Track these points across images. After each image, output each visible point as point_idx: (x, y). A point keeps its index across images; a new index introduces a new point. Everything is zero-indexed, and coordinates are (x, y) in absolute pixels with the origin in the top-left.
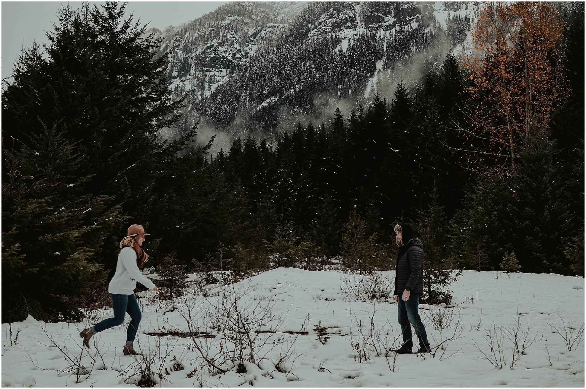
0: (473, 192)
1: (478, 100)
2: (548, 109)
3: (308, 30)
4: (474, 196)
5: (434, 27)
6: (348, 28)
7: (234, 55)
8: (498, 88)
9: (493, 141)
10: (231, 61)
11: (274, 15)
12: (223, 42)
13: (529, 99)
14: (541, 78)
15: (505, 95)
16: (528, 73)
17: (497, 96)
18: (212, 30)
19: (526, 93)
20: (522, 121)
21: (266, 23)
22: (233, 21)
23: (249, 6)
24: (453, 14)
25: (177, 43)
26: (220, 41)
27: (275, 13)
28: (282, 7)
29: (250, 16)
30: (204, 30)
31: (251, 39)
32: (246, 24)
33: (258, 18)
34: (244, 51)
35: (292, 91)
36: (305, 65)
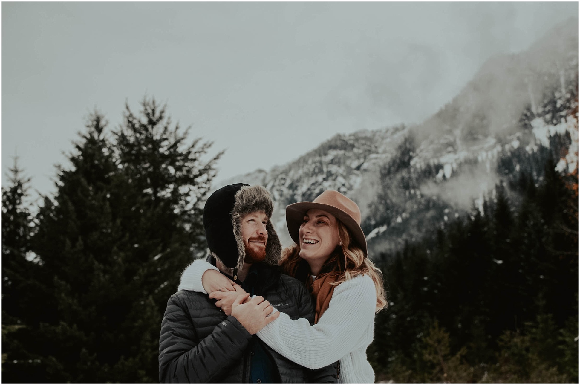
3: (411, 158)
5: (536, 145)
6: (450, 152)
11: (376, 147)
12: (328, 177)
18: (316, 167)
21: (369, 155)
22: (336, 157)
23: (350, 140)
24: (553, 130)
25: (283, 182)
26: (324, 176)
27: (377, 145)
28: (383, 138)
29: (352, 149)
30: (309, 167)
31: (356, 172)
32: (349, 157)
33: (361, 151)
34: (349, 184)
35: (399, 220)
36: (409, 193)
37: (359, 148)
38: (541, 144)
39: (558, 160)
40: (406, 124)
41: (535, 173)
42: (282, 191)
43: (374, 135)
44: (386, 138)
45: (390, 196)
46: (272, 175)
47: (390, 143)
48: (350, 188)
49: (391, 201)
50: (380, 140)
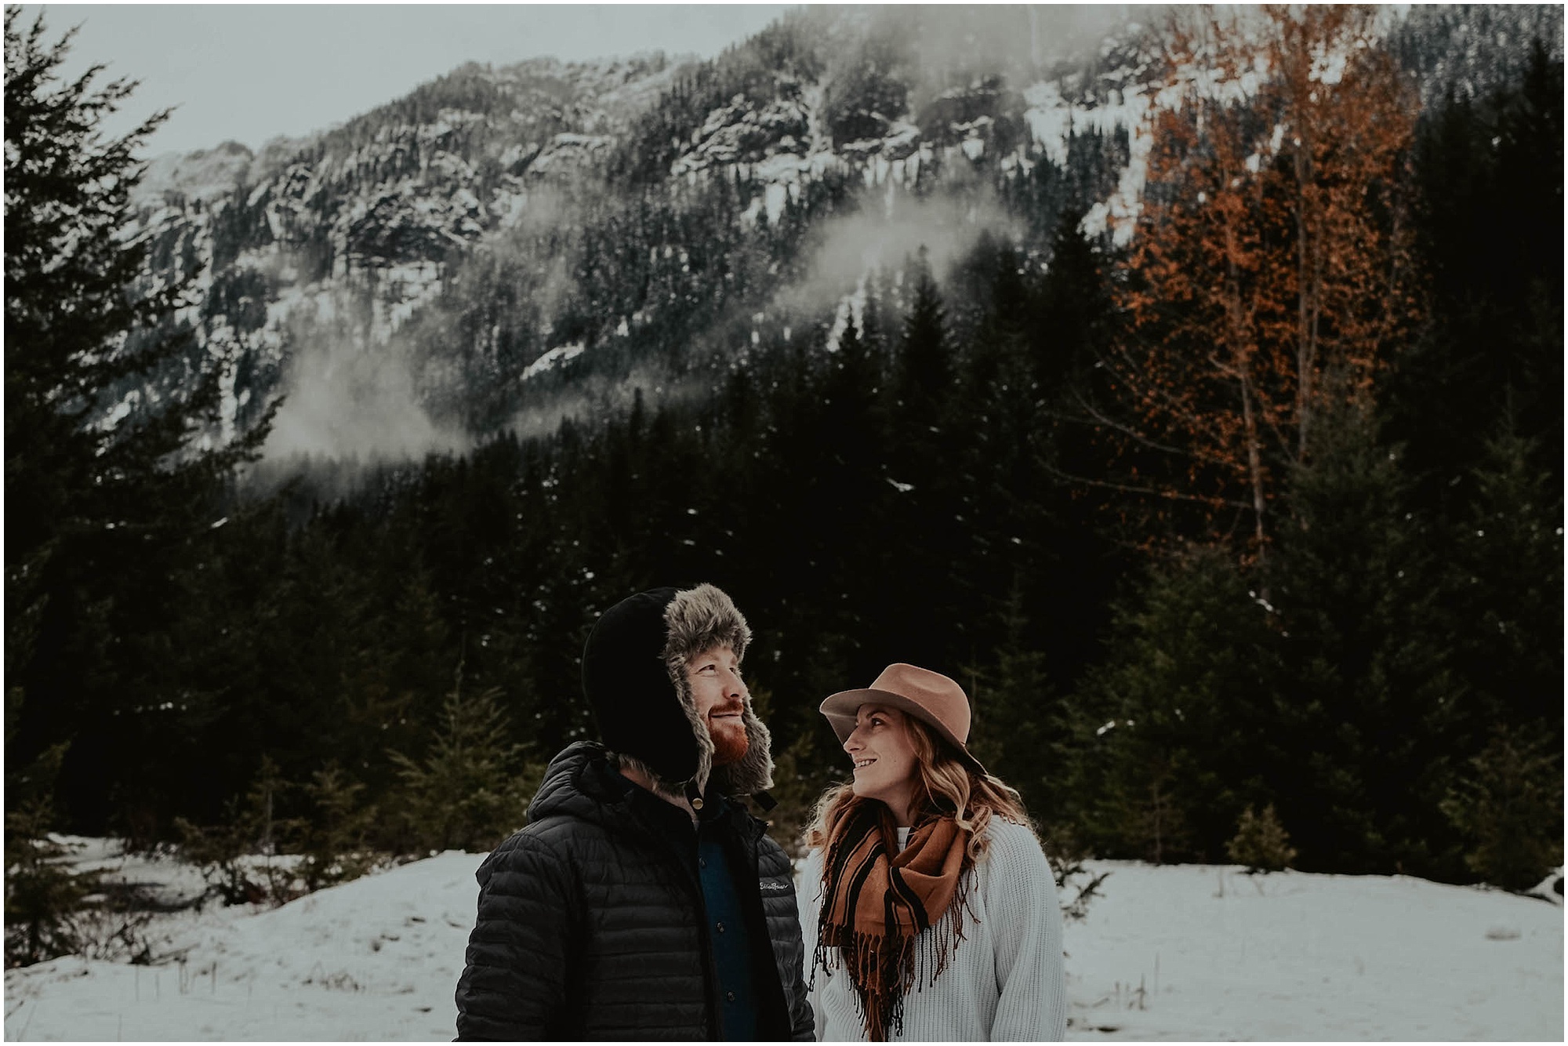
0: (1139, 607)
1: (1154, 333)
2: (1368, 363)
3: (673, 155)
4: (1142, 621)
5: (1030, 156)
6: (786, 150)
7: (459, 222)
8: (1215, 296)
9: (1198, 459)
10: (449, 241)
11: (576, 112)
12: (430, 185)
13: (1310, 332)
14: (1348, 266)
15: (1236, 318)
16: (1308, 249)
17: (1212, 317)
18: (397, 150)
19: (1302, 311)
20: (1289, 397)
21: (554, 134)
22: (459, 127)
23: (503, 84)
24: (1083, 119)
25: (297, 186)
26: (420, 182)
27: (580, 106)
28: (599, 90)
29: (508, 112)
30: (375, 148)
31: (510, 178)
32: (494, 135)
33: (531, 120)
34: (488, 210)
35: (623, 329)
36: (660, 255)
37: (527, 111)
38: (1044, 152)
39: (1086, 209)
40: (669, 55)
41: (1018, 236)
42: (295, 213)
43: (574, 78)
44: (609, 90)
45: (604, 259)
46: (266, 165)
47: (616, 103)
48: (492, 223)
49: (605, 272)
50: (591, 92)
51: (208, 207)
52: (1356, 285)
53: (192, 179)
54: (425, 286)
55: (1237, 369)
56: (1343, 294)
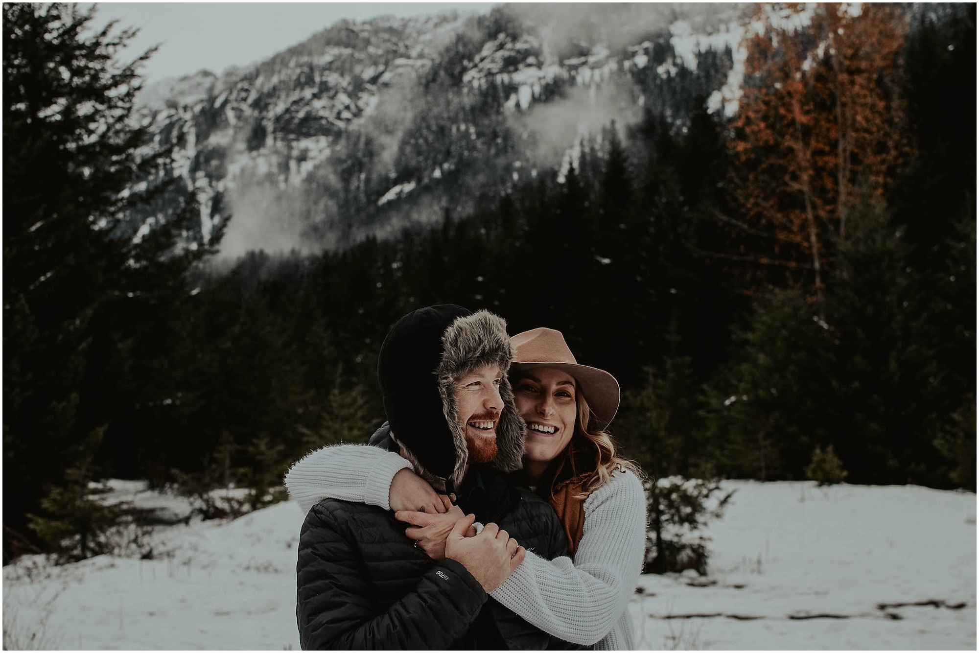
0: (747, 327)
1: (752, 165)
2: (881, 179)
3: (464, 70)
4: (750, 336)
5: (675, 64)
6: (530, 65)
7: (339, 113)
8: (788, 142)
9: (780, 239)
10: (332, 124)
11: (407, 47)
12: (321, 92)
13: (845, 162)
14: (867, 122)
15: (801, 154)
16: (843, 112)
17: (786, 155)
18: (302, 72)
19: (840, 149)
20: (834, 201)
21: (393, 59)
22: (338, 57)
23: (363, 31)
24: (705, 43)
25: (243, 95)
26: (315, 90)
27: (408, 43)
28: (420, 33)
29: (366, 47)
30: (289, 72)
31: (369, 86)
32: (359, 61)
33: (380, 52)
34: (357, 106)
35: (437, 173)
36: (458, 129)
37: (378, 47)
38: (683, 64)
39: (709, 94)
41: (668, 112)
42: (241, 111)
43: (405, 26)
44: (425, 33)
45: (425, 132)
46: (225, 83)
47: (431, 41)
48: (358, 113)
49: (426, 140)
50: (414, 35)
51: (192, 108)
52: (871, 133)
53: (182, 93)
54: (321, 151)
55: (803, 185)
56: (864, 139)
